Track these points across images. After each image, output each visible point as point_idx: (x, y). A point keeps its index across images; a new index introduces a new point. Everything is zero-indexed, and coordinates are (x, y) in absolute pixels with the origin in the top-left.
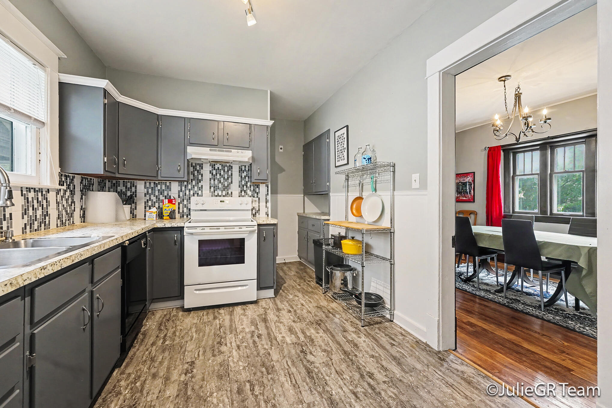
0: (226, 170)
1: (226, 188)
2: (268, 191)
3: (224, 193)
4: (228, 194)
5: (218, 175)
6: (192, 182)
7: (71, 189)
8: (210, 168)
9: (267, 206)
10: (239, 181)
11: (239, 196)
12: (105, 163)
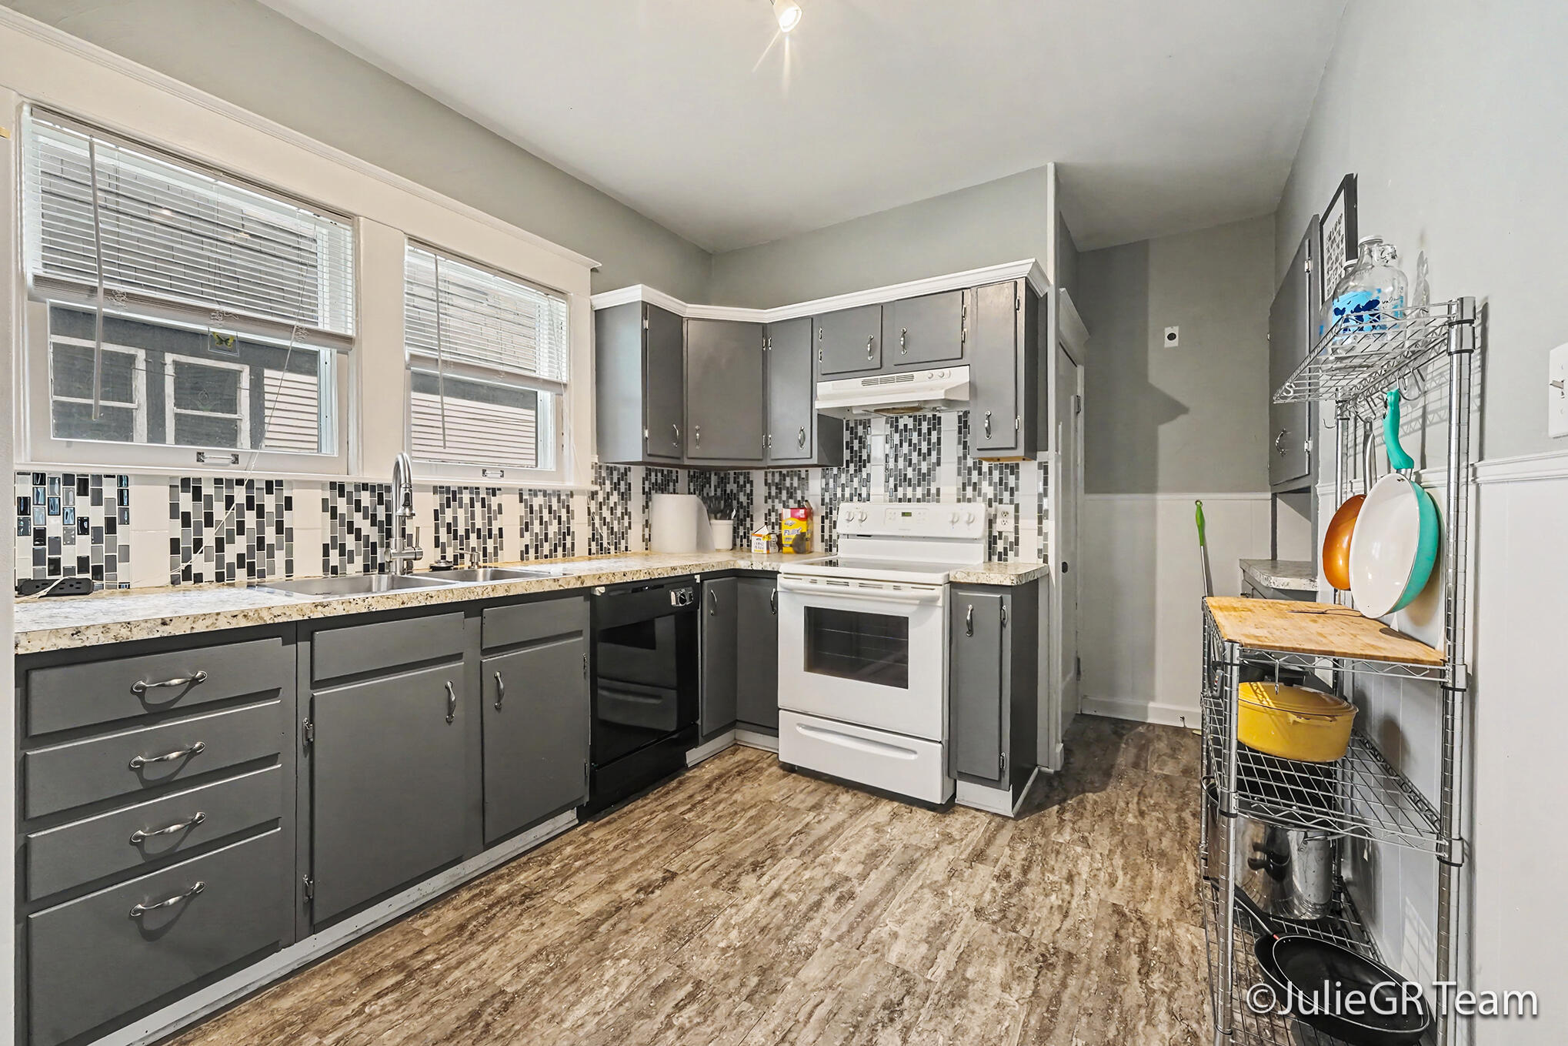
0: (925, 430)
1: (924, 478)
2: (1046, 483)
3: (919, 492)
4: (929, 495)
5: (906, 445)
6: (848, 466)
7: (622, 490)
8: (888, 430)
9: (1044, 531)
10: (959, 458)
11: (959, 501)
12: (645, 440)
